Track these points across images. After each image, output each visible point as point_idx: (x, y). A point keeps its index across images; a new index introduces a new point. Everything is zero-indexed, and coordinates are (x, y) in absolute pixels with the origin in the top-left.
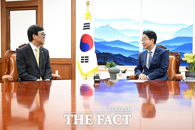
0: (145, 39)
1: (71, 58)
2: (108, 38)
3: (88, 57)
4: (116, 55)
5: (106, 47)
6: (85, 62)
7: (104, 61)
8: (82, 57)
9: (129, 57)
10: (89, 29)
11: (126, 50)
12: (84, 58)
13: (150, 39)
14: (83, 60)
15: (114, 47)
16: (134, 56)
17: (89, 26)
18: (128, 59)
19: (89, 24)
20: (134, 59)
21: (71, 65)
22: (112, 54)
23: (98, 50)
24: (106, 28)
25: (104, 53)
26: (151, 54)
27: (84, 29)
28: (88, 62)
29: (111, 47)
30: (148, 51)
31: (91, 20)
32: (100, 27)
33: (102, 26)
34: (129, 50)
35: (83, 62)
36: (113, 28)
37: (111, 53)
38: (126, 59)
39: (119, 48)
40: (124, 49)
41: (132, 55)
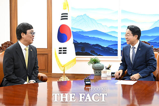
0: (128, 34)
1: (47, 48)
2: (86, 28)
3: (66, 48)
4: (94, 45)
5: (83, 37)
6: (63, 53)
7: (81, 51)
8: (60, 48)
9: (107, 47)
10: (67, 19)
11: (105, 40)
12: (62, 49)
13: (134, 35)
14: (61, 51)
15: (91, 37)
16: (112, 46)
17: (67, 16)
18: (106, 49)
19: (67, 14)
20: (112, 49)
21: (47, 55)
22: (90, 44)
23: (75, 40)
24: (84, 18)
25: (81, 42)
26: (135, 49)
27: (61, 19)
28: (66, 53)
29: (88, 36)
30: (132, 46)
31: (69, 10)
32: (78, 16)
33: (80, 15)
34: (107, 40)
35: (61, 53)
36: (91, 18)
37: (88, 43)
38: (104, 49)
39: (96, 38)
40: (102, 39)
41: (110, 45)
